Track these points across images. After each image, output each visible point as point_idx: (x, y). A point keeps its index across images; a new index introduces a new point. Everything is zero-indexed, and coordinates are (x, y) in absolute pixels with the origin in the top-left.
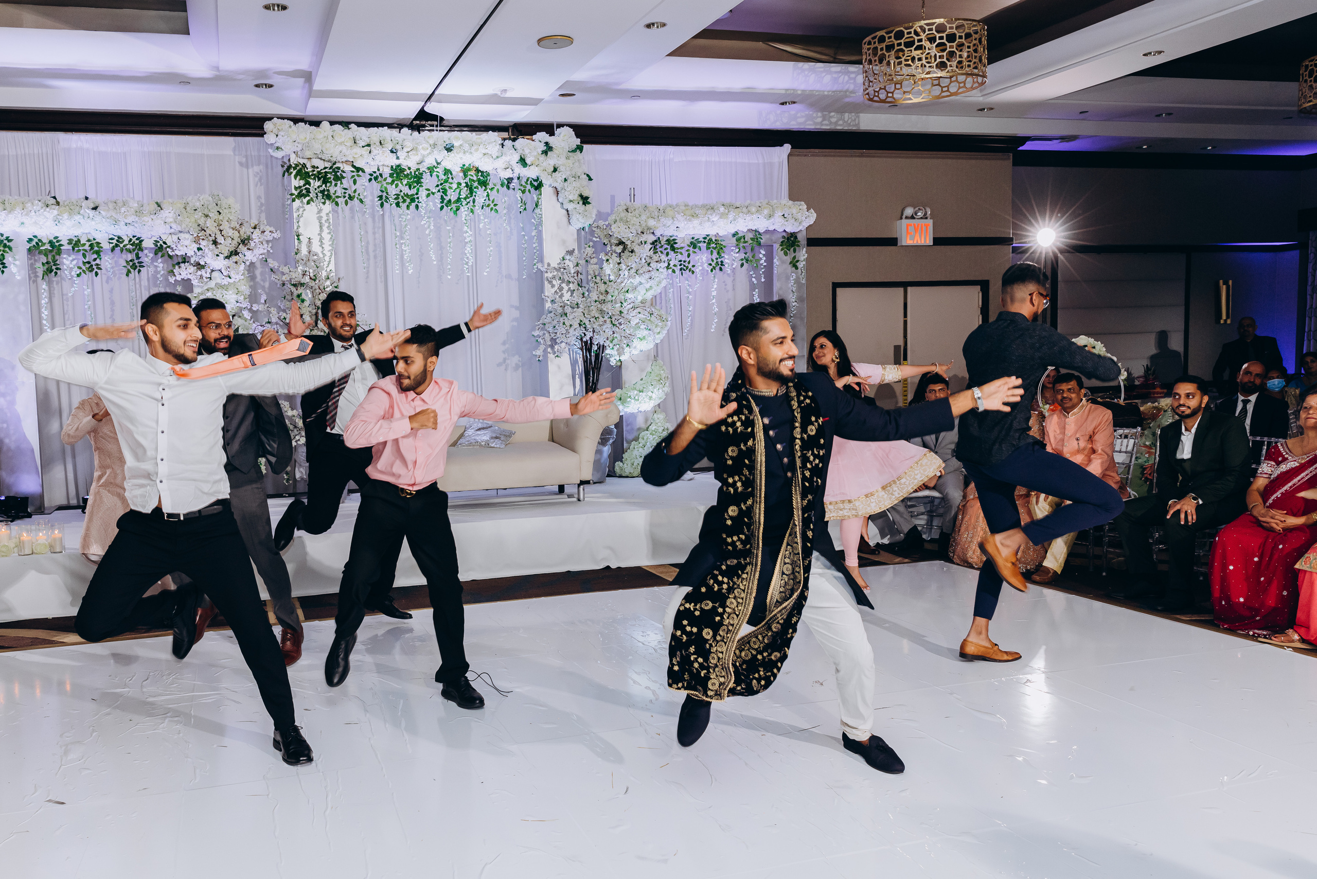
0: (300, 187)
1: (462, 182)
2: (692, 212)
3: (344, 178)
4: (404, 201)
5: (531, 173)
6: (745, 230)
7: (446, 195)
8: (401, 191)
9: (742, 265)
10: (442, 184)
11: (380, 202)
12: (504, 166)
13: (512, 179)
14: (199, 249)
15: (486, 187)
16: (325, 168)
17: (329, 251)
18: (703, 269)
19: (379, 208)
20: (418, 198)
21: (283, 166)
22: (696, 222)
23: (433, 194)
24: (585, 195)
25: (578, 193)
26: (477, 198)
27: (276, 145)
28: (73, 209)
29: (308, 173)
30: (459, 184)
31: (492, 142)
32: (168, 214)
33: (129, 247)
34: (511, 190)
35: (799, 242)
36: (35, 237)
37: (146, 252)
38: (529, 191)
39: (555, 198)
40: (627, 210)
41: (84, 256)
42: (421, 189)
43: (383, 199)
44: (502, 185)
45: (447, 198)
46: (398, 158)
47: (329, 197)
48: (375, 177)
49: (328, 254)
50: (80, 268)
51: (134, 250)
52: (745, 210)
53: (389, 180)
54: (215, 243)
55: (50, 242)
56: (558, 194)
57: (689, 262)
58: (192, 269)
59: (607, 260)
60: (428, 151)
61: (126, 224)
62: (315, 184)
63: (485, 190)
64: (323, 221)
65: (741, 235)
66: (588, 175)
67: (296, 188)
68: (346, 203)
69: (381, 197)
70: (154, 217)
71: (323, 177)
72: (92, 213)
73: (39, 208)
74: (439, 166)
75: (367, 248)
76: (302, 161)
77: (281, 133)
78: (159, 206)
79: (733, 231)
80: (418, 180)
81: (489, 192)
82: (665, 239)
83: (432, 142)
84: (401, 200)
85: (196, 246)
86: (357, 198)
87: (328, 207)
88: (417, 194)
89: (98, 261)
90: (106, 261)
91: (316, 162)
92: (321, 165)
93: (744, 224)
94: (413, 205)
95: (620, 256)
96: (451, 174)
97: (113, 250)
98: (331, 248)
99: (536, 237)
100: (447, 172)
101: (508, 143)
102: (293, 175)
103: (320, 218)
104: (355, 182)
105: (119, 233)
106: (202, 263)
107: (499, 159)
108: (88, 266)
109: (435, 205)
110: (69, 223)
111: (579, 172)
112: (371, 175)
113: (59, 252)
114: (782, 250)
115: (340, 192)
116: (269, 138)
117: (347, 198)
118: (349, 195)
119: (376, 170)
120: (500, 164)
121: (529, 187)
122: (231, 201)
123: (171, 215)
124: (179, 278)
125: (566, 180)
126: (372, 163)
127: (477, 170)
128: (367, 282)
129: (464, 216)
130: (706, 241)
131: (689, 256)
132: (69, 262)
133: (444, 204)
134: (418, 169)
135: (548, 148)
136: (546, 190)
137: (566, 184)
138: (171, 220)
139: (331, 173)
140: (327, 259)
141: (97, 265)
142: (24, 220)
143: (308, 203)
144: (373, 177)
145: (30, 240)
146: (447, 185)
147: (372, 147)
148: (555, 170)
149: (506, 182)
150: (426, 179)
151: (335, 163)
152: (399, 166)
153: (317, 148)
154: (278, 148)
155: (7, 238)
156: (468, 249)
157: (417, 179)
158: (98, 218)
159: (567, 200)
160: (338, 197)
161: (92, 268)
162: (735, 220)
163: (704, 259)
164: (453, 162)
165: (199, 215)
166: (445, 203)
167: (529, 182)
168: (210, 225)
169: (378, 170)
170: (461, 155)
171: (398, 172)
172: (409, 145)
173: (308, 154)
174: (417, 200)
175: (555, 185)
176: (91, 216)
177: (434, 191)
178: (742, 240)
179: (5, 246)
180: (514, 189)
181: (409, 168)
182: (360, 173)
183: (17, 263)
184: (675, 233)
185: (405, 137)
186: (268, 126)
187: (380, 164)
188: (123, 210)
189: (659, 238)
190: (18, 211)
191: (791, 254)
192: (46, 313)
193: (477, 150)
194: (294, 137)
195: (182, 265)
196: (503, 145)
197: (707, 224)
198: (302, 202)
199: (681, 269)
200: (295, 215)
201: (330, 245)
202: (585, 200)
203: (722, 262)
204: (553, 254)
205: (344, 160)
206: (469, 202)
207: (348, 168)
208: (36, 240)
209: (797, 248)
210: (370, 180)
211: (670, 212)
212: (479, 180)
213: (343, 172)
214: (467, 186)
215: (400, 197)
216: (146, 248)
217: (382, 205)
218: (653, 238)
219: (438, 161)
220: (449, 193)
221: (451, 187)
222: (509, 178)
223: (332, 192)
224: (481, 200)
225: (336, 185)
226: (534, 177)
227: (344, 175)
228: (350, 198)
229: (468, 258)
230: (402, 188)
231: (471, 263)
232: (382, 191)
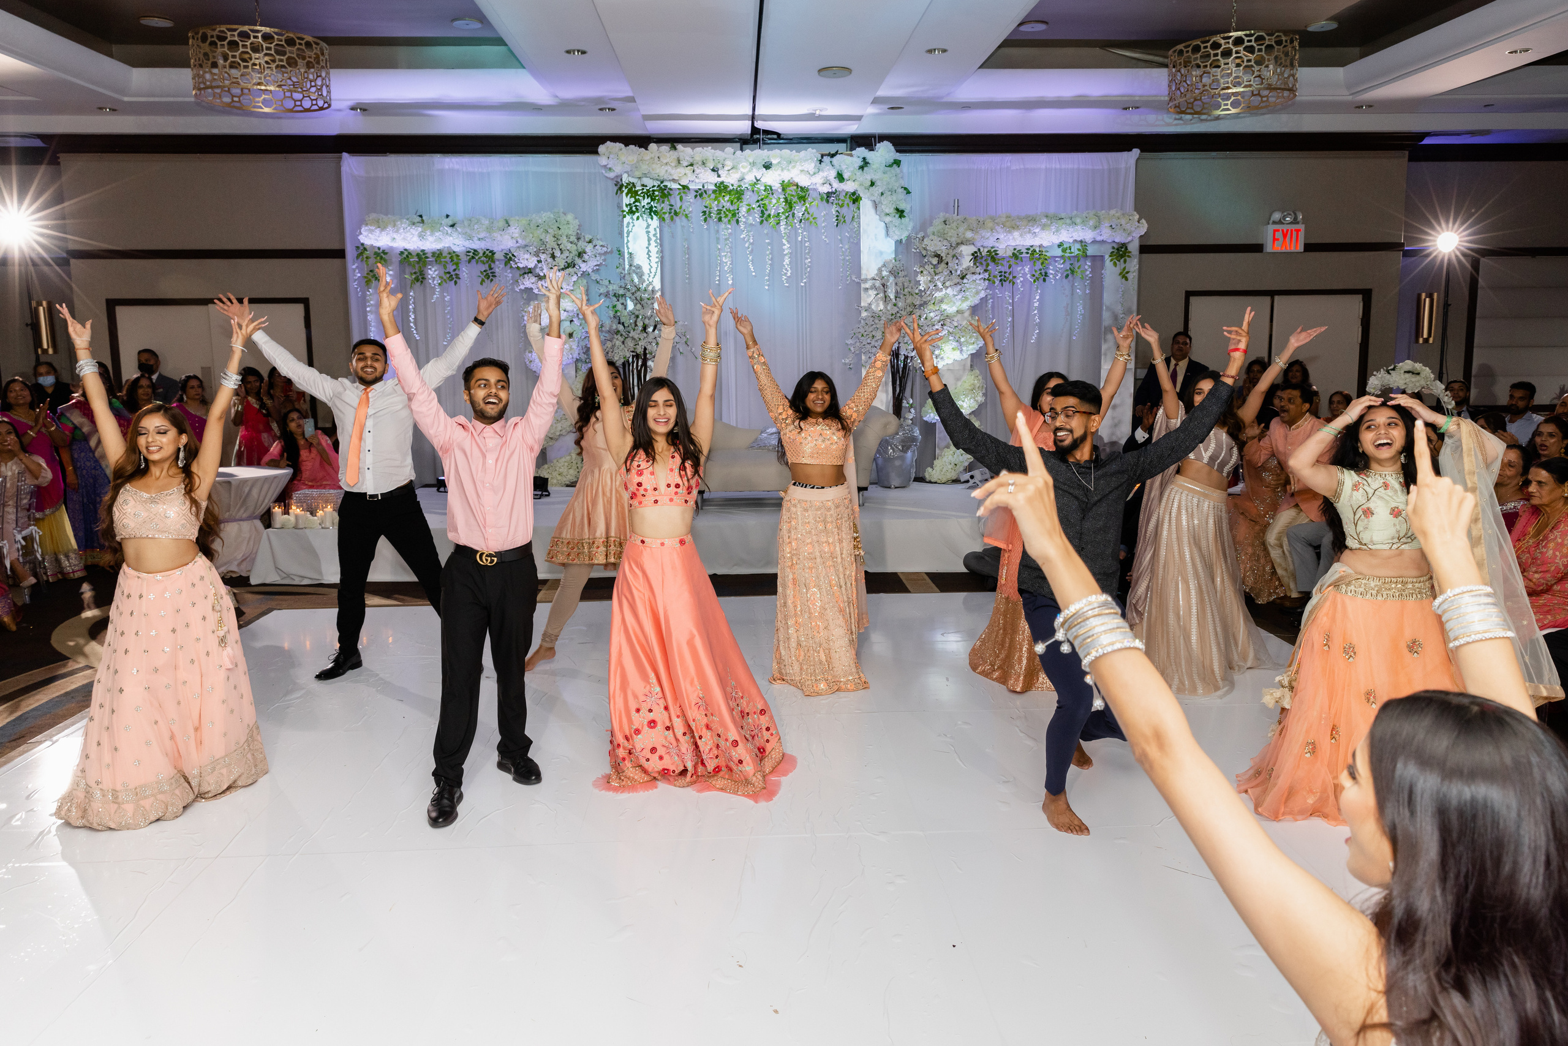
0: (630, 204)
1: (782, 197)
2: (1012, 224)
3: (670, 194)
4: (726, 216)
5: (849, 187)
6: (1071, 240)
7: (767, 210)
8: (723, 207)
9: (1067, 276)
10: (762, 200)
11: (704, 216)
12: (822, 181)
13: (832, 193)
14: (539, 261)
15: (805, 201)
16: (654, 186)
17: (656, 263)
18: (1025, 279)
19: (702, 223)
20: (738, 214)
21: (616, 185)
22: (1016, 234)
23: (754, 209)
24: (901, 207)
25: (894, 206)
26: (796, 212)
27: (609, 166)
28: (434, 227)
29: (637, 191)
30: (779, 199)
31: (807, 160)
32: (515, 231)
33: (483, 259)
34: (829, 206)
35: (1130, 252)
36: (406, 250)
37: (497, 263)
38: (848, 205)
39: (873, 211)
40: (945, 222)
41: (445, 267)
42: (741, 204)
43: (706, 214)
44: (821, 199)
45: (767, 213)
46: (719, 176)
47: (656, 213)
48: (700, 194)
49: (654, 265)
50: (441, 278)
51: (487, 262)
52: (1068, 221)
53: (713, 196)
54: (553, 257)
55: (418, 255)
56: (876, 207)
57: (1010, 274)
58: (534, 279)
59: (922, 272)
60: (747, 169)
61: (479, 239)
62: (646, 201)
63: (804, 205)
64: (651, 235)
65: (1065, 246)
66: (905, 189)
67: (627, 205)
68: (672, 219)
70: (503, 233)
71: (650, 194)
72: (449, 230)
73: (406, 226)
74: (758, 182)
76: (632, 180)
77: (611, 156)
78: (507, 222)
79: (1057, 242)
80: (739, 197)
81: (808, 206)
82: (986, 250)
83: (751, 160)
84: (723, 215)
85: (535, 259)
86: (683, 213)
87: (655, 222)
88: (738, 209)
89: (457, 272)
90: (465, 271)
91: (646, 181)
92: (649, 183)
93: (1069, 235)
94: (735, 219)
95: (935, 266)
96: (771, 190)
97: (469, 261)
98: (658, 261)
100: (769, 189)
101: (826, 159)
102: (624, 194)
103: (648, 232)
104: (681, 199)
105: (475, 247)
106: (542, 274)
107: (817, 176)
108: (448, 275)
109: (754, 220)
110: (431, 239)
111: (896, 185)
112: (697, 191)
113: (425, 264)
114: (1111, 260)
115: (667, 208)
116: (603, 160)
117: (673, 213)
118: (675, 210)
119: (701, 188)
120: (818, 179)
121: (846, 201)
122: (570, 217)
123: (517, 231)
124: (522, 287)
125: (882, 194)
126: (697, 181)
127: (797, 185)
129: (782, 229)
130: (1030, 252)
131: (1010, 267)
132: (433, 272)
133: (764, 219)
134: (740, 186)
135: (865, 163)
136: (866, 204)
137: (882, 198)
138: (517, 235)
139: (659, 191)
140: (653, 270)
141: (457, 274)
142: (395, 236)
143: (638, 218)
144: (698, 194)
145: (402, 253)
146: (766, 202)
147: (695, 167)
148: (872, 184)
149: (825, 197)
150: (748, 196)
151: (662, 182)
152: (722, 183)
153: (644, 168)
154: (610, 169)
155: (384, 252)
156: (787, 261)
157: (739, 194)
158: (455, 235)
159: (885, 213)
160: (665, 213)
161: (453, 277)
162: (1057, 231)
163: (1027, 269)
164: (772, 178)
165: (540, 231)
166: (764, 216)
167: (847, 196)
168: (549, 239)
169: (703, 187)
170: (779, 172)
171: (721, 189)
172: (729, 164)
173: (638, 174)
175: (874, 198)
176: (449, 232)
177: (754, 206)
178: (1068, 251)
179: (381, 258)
180: (832, 205)
181: (732, 186)
182: (686, 190)
183: (391, 272)
184: (997, 245)
185: (726, 156)
186: (602, 149)
187: (704, 182)
188: (476, 227)
189: (979, 250)
190: (390, 228)
191: (1121, 265)
192: (413, 317)
193: (794, 167)
194: (623, 158)
195: (526, 276)
196: (821, 161)
197: (1029, 236)
198: (632, 218)
199: (1001, 280)
200: (626, 230)
201: (657, 259)
202: (901, 213)
203: (1046, 273)
204: (870, 266)
205: (671, 178)
206: (788, 217)
207: (675, 186)
208: (406, 253)
209: (1128, 259)
210: (696, 196)
211: (990, 224)
212: (798, 194)
213: (671, 189)
214: (786, 199)
215: (722, 212)
216: (498, 260)
217: (705, 220)
218: (973, 249)
219: (758, 178)
220: (769, 208)
221: (771, 202)
222: (828, 193)
223: (659, 208)
224: (800, 214)
225: (663, 202)
226: (852, 191)
227: (671, 192)
228: (676, 214)
229: (786, 270)
230: (725, 204)
231: (789, 274)
232: (706, 207)
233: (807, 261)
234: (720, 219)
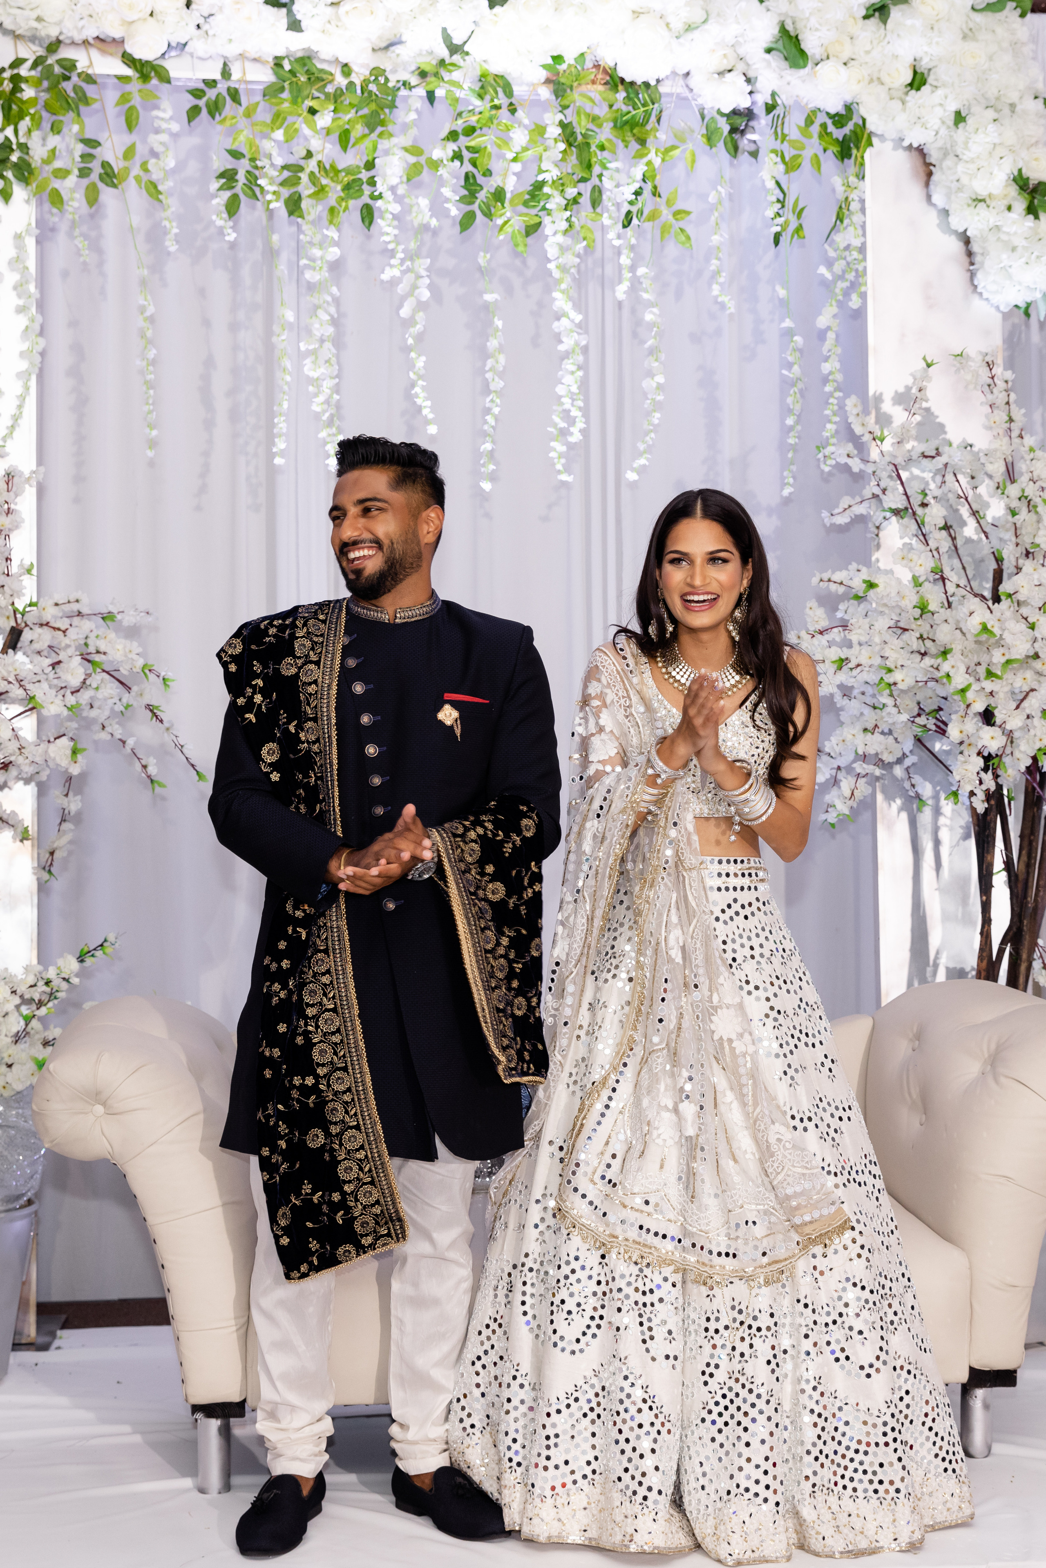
1: (552, 121)
3: (84, 99)
4: (320, 193)
5: (824, 88)
7: (488, 173)
8: (309, 155)
10: (470, 131)
11: (227, 195)
12: (715, 64)
13: (749, 114)
15: (642, 142)
16: (17, 63)
17: (19, 375)
19: (220, 220)
20: (372, 182)
23: (435, 165)
25: (1005, 168)
26: (607, 183)
30: (539, 130)
34: (744, 157)
38: (817, 163)
39: (916, 190)
42: (384, 144)
43: (237, 185)
44: (710, 138)
45: (489, 185)
46: (295, 25)
47: (24, 172)
53: (266, 111)
56: (930, 174)
63: (639, 156)
68: (92, 197)
69: (228, 177)
71: (5, 96)
74: (456, 58)
75: (206, 379)
80: (375, 114)
81: (657, 161)
84: (306, 188)
86: (138, 179)
87: (20, 211)
88: (370, 165)
92: (4, 51)
94: (355, 205)
96: (508, 90)
98: (24, 365)
99: (831, 335)
104: (132, 119)
107: (696, 34)
109: (437, 209)
111: (1014, 84)
112: (197, 93)
115: (70, 154)
117: (94, 177)
118: (105, 165)
119: (217, 76)
120: (700, 53)
121: (813, 146)
125: (959, 119)
127: (611, 79)
128: (198, 508)
129: (552, 251)
133: (475, 207)
134: (377, 72)
136: (886, 164)
137: (960, 134)
139: (37, 83)
144: (202, 103)
148: (918, 81)
149: (726, 128)
150: (410, 113)
151: (54, 47)
152: (305, 60)
156: (569, 381)
157: (372, 105)
159: (964, 196)
160: (62, 173)
164: (514, 46)
167: (816, 129)
169: (226, 73)
171: (301, 82)
174: (367, 190)
177: (437, 154)
180: (754, 154)
181: (346, 69)
182: (153, 84)
187: (231, 51)
201: (22, 354)
202: (1030, 196)
205: (90, 33)
206: (575, 201)
207: (108, 64)
210: (193, 113)
212: (616, 114)
213: (90, 79)
215: (304, 177)
217: (232, 207)
219: (457, 40)
220: (496, 166)
221: (506, 141)
222: (735, 112)
223: (38, 152)
224: (627, 193)
225: (56, 129)
226: (835, 106)
227: (90, 91)
228: (109, 176)
229: (566, 415)
230: (315, 144)
231: (576, 437)
232: (236, 155)
233: (649, 384)
234: (294, 205)
